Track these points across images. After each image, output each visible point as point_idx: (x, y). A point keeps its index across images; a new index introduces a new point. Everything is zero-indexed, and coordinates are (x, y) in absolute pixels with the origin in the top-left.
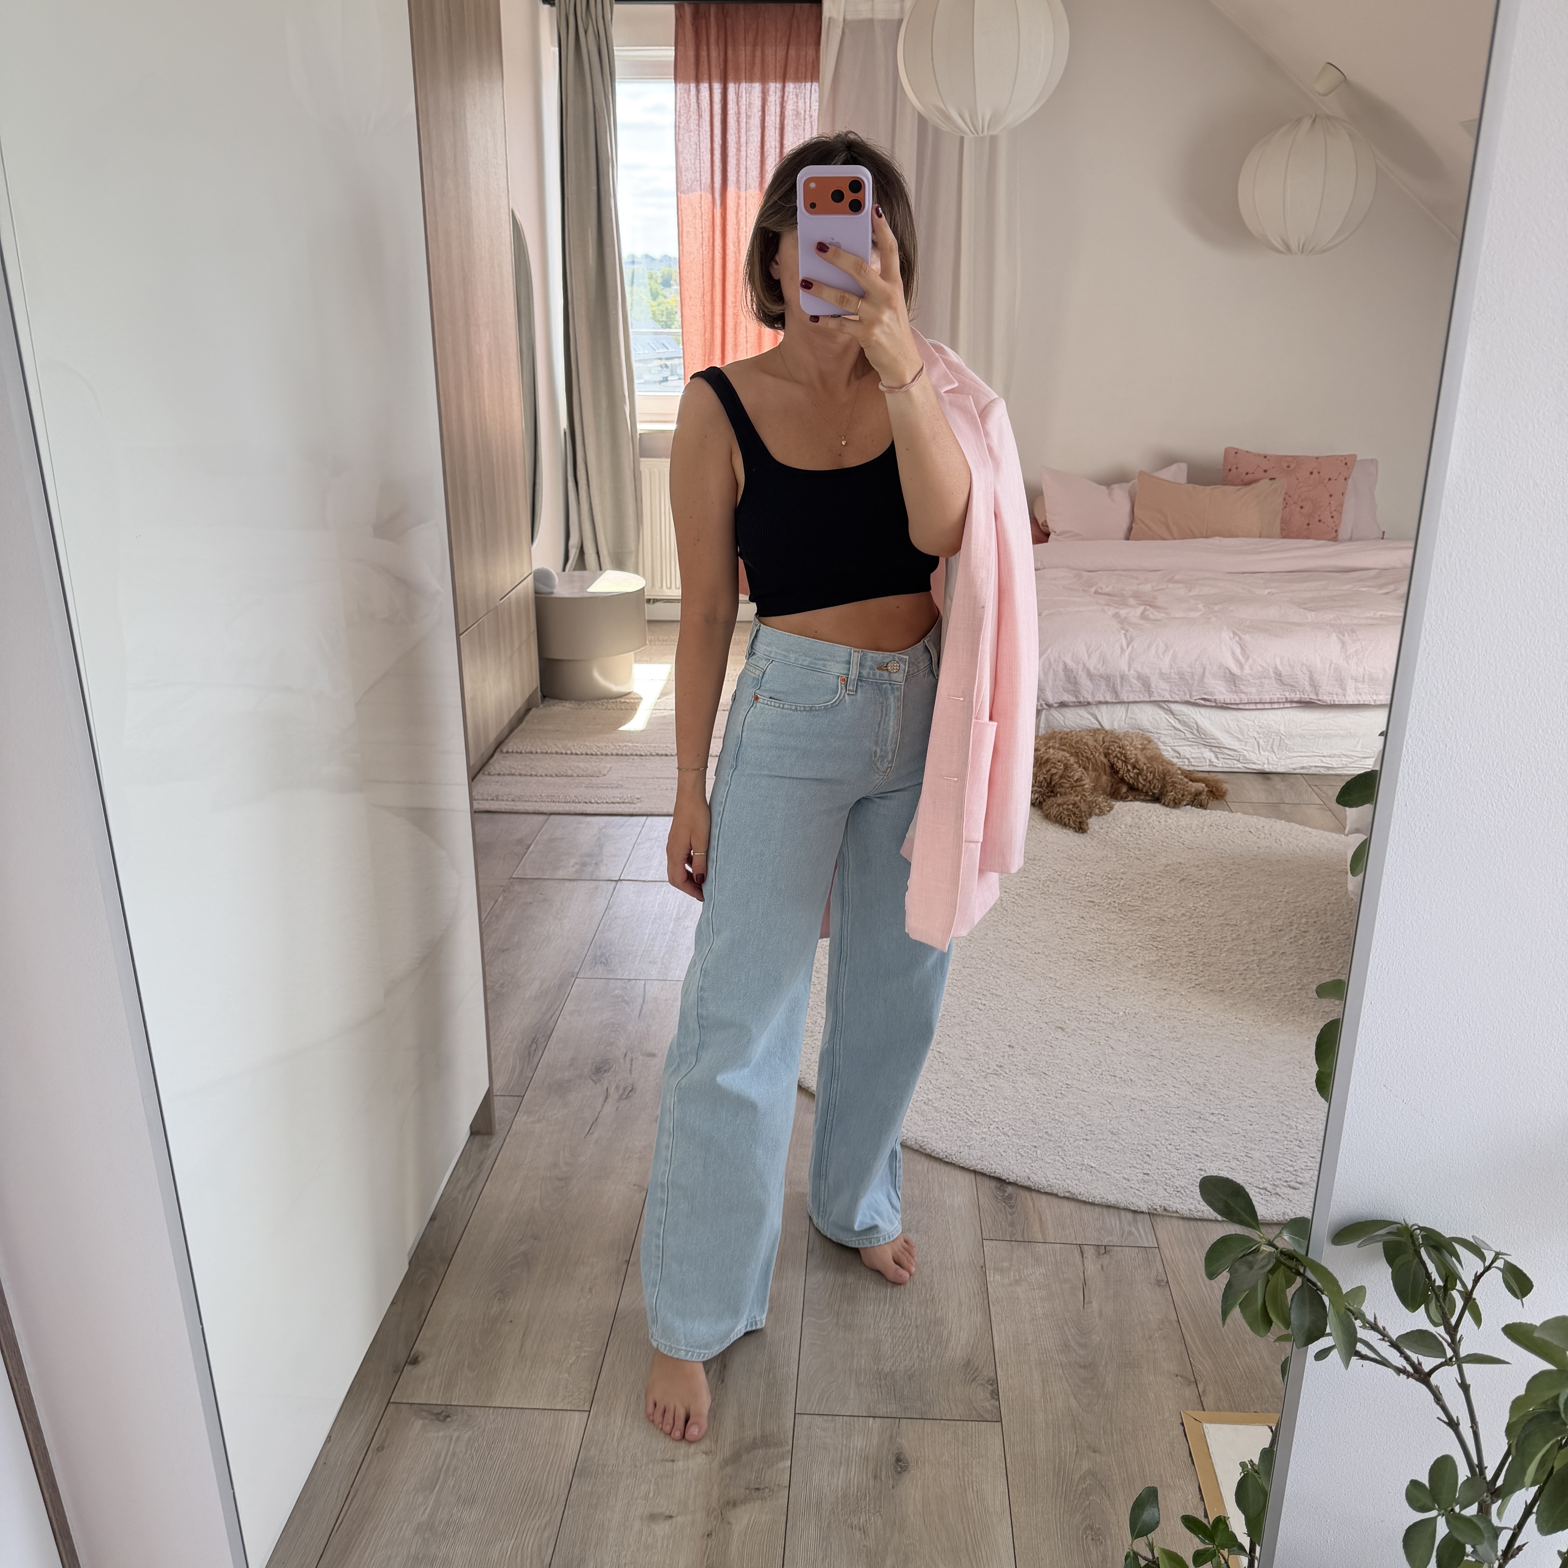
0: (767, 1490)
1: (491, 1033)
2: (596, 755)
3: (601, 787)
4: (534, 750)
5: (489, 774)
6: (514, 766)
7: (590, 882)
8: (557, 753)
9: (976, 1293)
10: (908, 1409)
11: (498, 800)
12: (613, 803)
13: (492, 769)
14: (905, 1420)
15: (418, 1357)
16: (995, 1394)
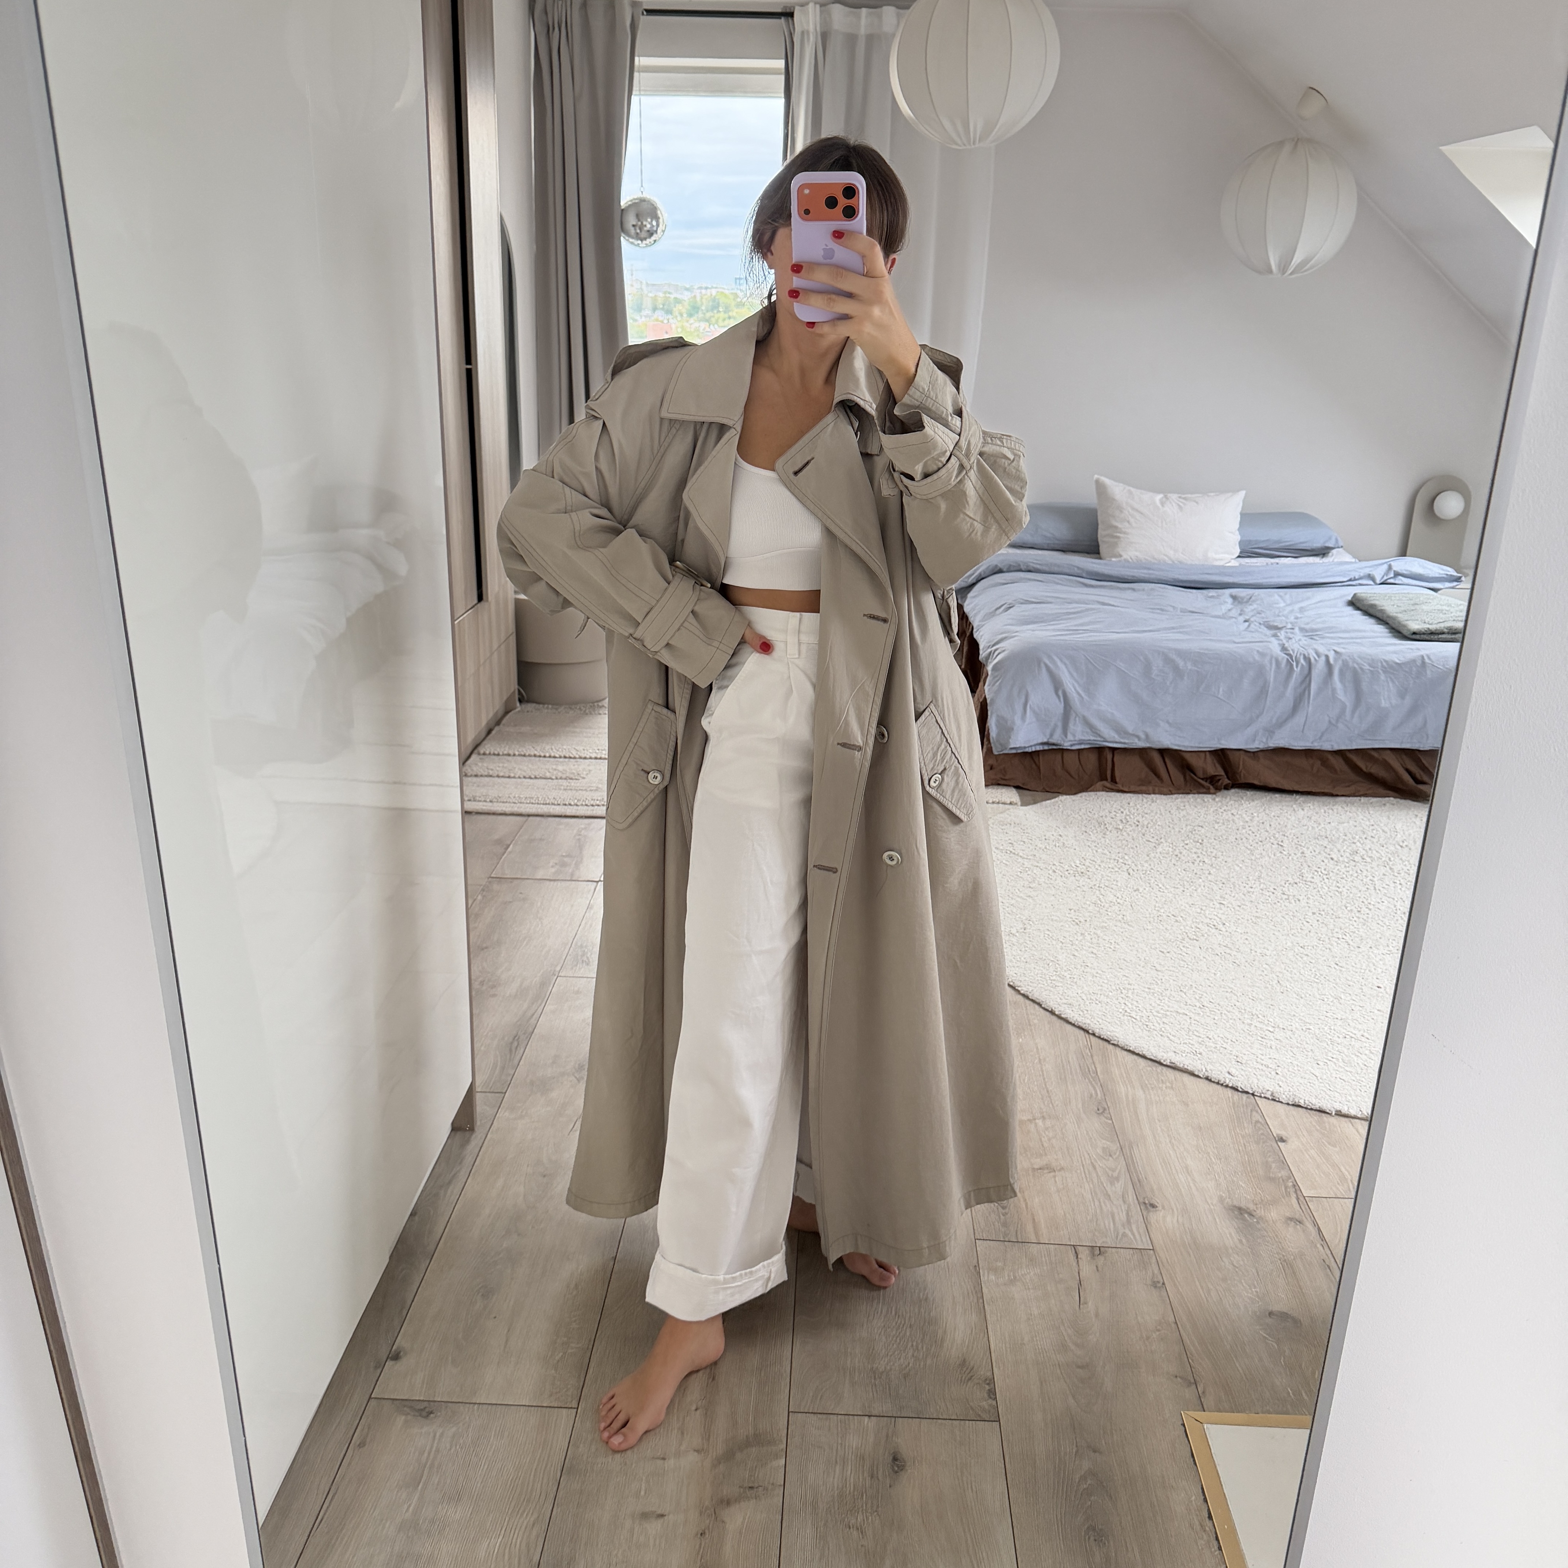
0: (761, 1489)
2: (575, 758)
3: (580, 790)
4: (511, 752)
5: (466, 775)
6: (491, 767)
7: (570, 882)
8: (535, 756)
9: (970, 1290)
10: (904, 1408)
11: (475, 801)
12: (592, 805)
13: (469, 770)
14: (900, 1419)
15: (400, 1352)
16: (992, 1394)
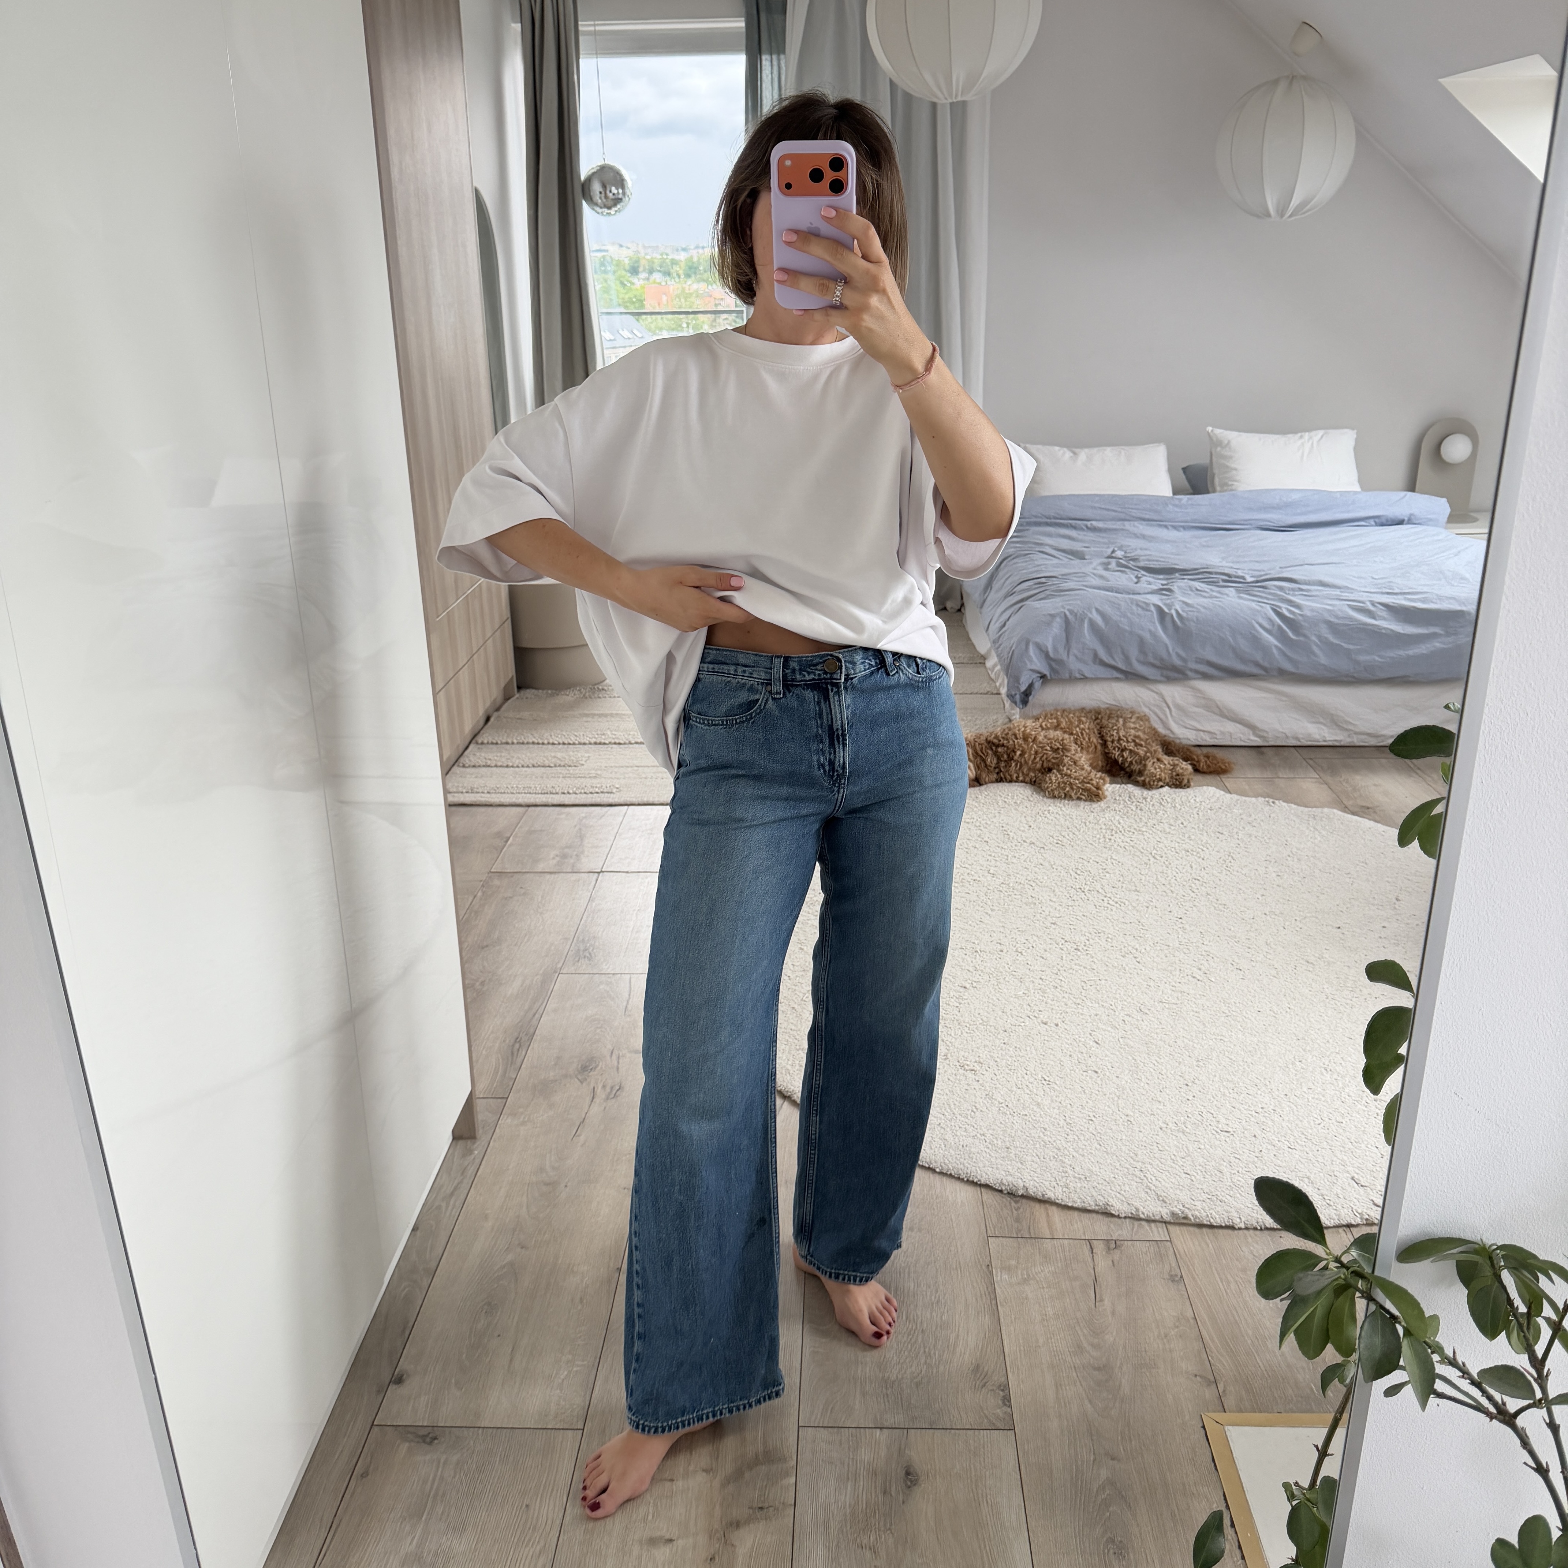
0: (771, 1509)
1: (472, 1033)
2: (574, 744)
3: (579, 777)
4: (510, 741)
5: (464, 766)
6: (490, 757)
7: (570, 874)
8: (533, 743)
9: (983, 1293)
10: (916, 1418)
11: (472, 793)
12: (591, 793)
13: (467, 761)
14: (913, 1430)
15: (402, 1375)
16: (1007, 1400)
